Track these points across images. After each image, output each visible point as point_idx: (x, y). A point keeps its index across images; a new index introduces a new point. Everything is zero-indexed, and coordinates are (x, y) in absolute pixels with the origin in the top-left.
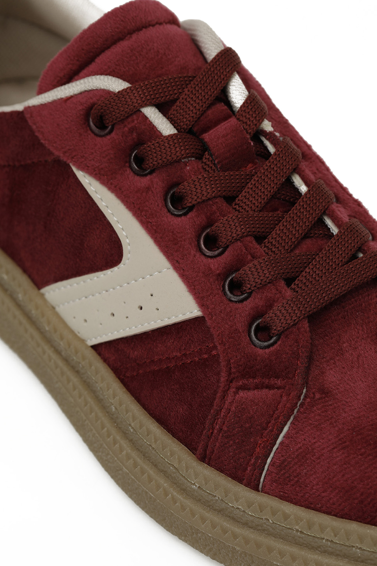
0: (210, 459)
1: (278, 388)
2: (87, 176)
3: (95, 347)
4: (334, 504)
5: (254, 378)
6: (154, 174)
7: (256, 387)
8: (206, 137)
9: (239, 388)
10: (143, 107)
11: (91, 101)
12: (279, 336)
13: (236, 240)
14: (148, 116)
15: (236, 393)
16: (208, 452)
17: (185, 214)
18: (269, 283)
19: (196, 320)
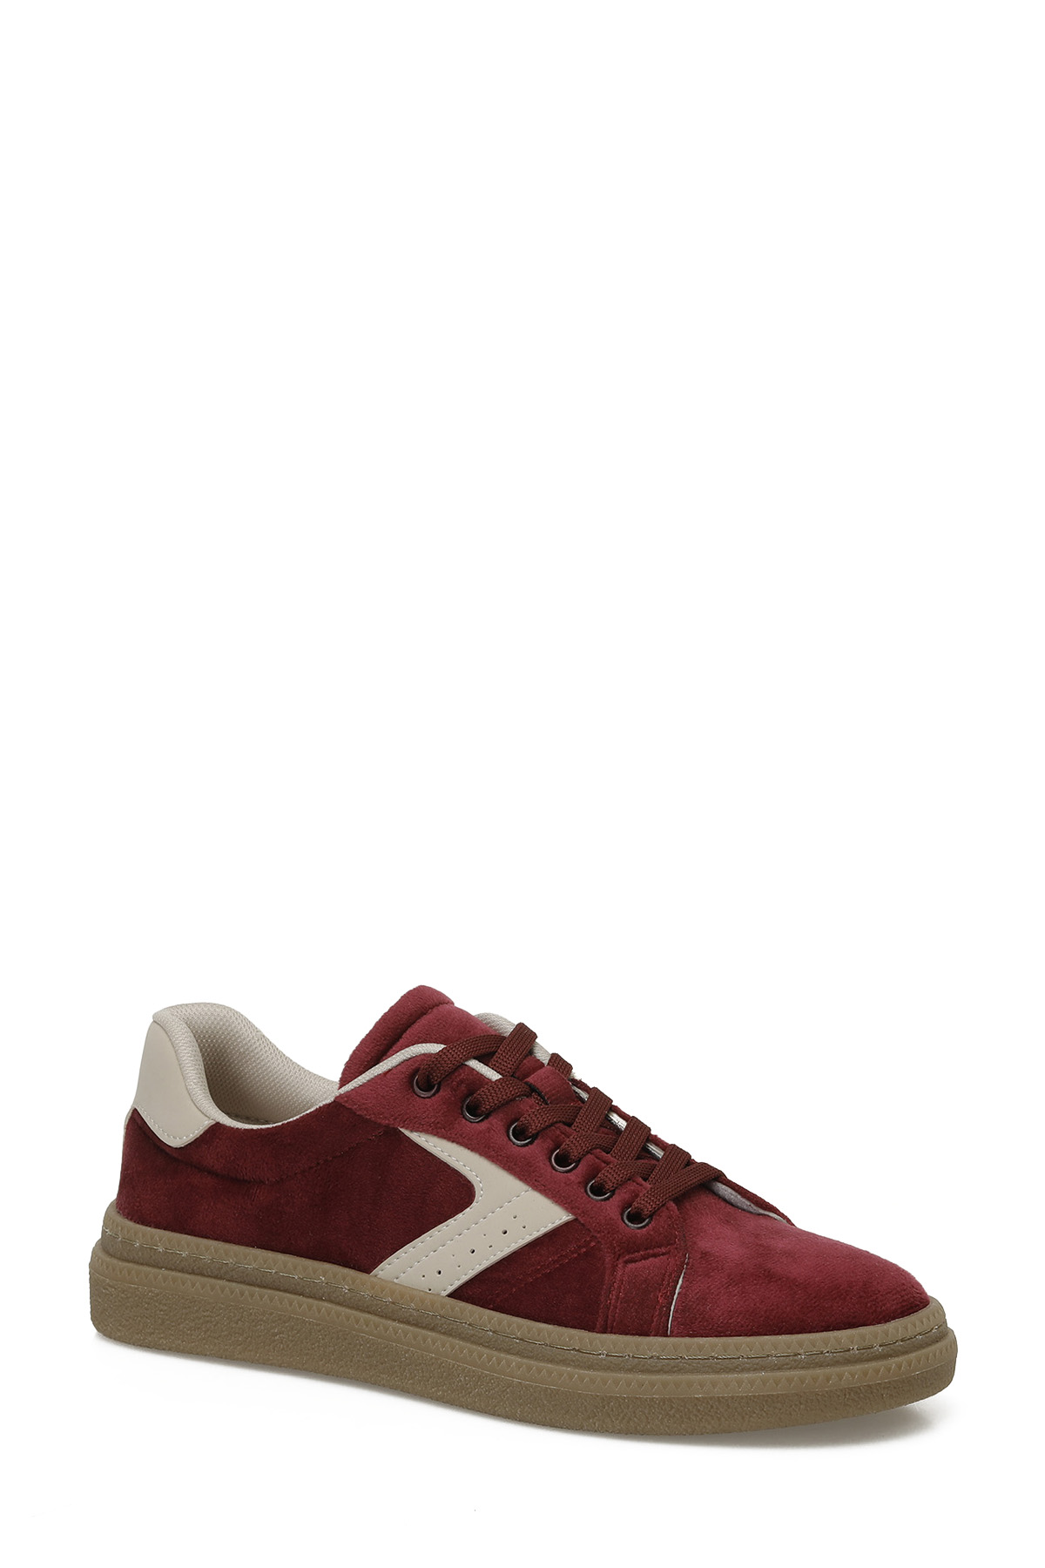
0: (612, 1328)
1: (663, 1254)
2: (421, 1135)
3: (451, 1295)
4: (742, 1326)
5: (638, 1252)
6: (491, 1118)
7: (645, 1258)
8: (530, 1079)
9: (626, 1262)
10: (466, 1060)
11: (413, 1067)
12: (651, 1216)
13: (588, 1152)
14: (475, 1067)
15: (624, 1267)
16: (609, 1322)
17: (530, 1143)
18: (629, 1180)
19: (567, 1224)
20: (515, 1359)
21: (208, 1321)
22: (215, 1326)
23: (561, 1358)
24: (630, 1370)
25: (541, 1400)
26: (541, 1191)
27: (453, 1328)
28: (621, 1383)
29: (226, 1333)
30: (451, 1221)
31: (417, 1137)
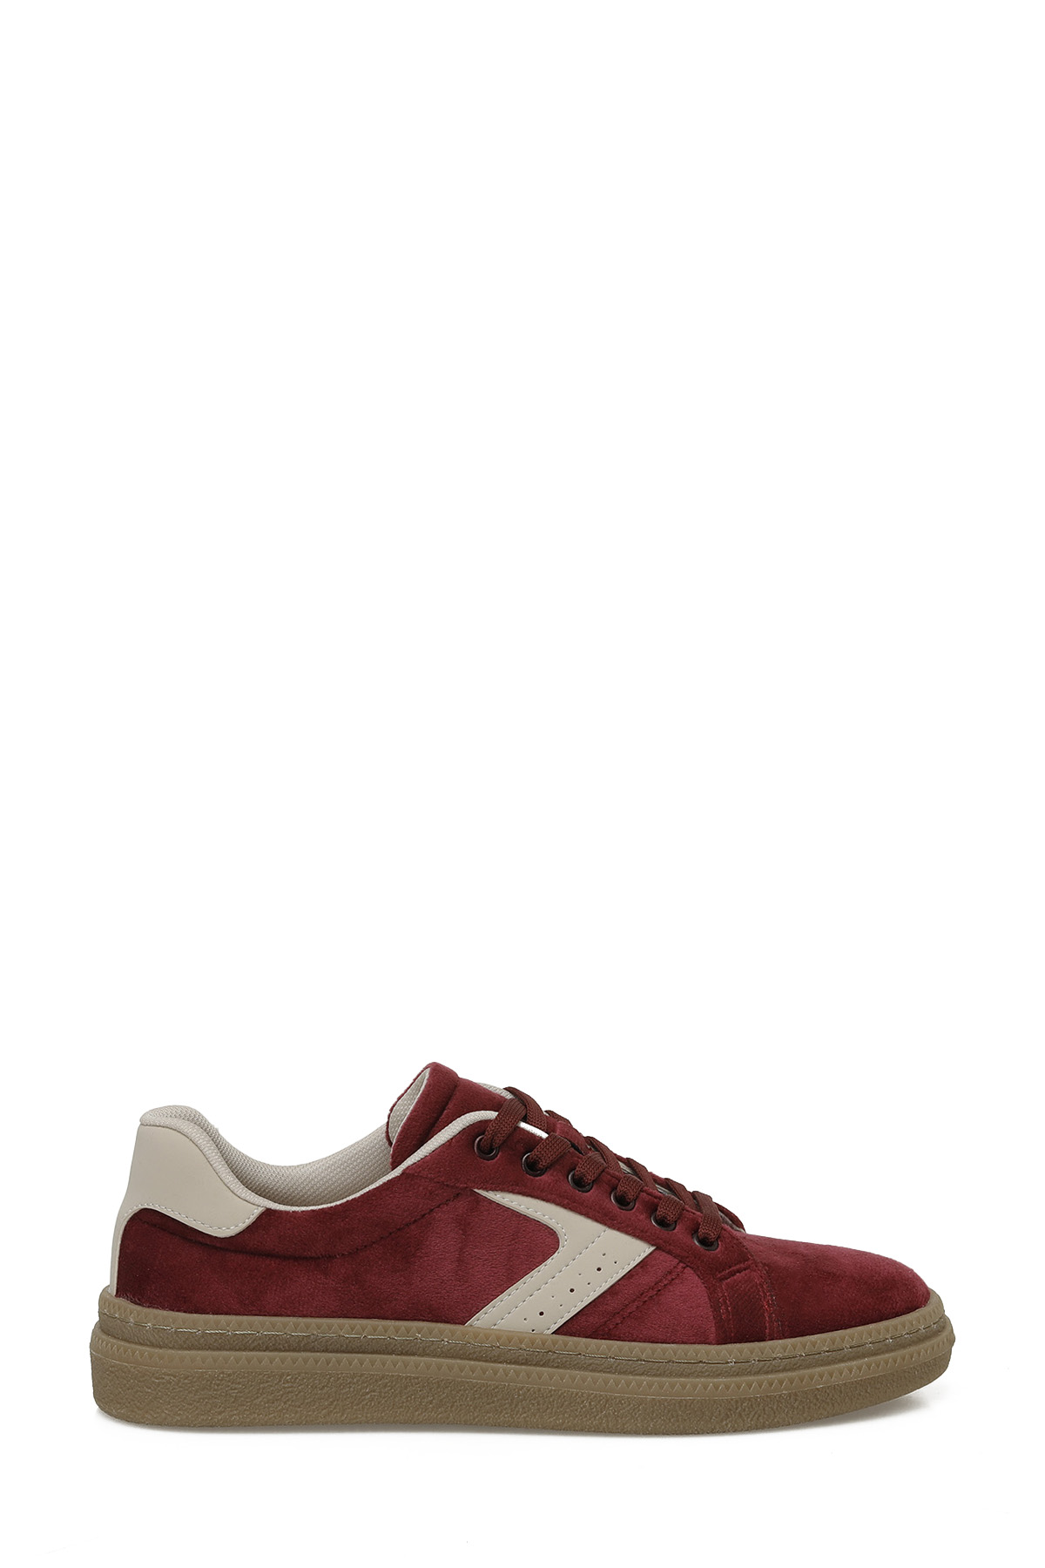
3: (557, 1332)
10: (518, 1123)
14: (525, 1129)
19: (651, 1256)
20: (645, 1379)
21: (289, 1392)
22: (297, 1395)
23: (689, 1371)
24: (758, 1373)
25: (676, 1411)
26: (619, 1229)
27: (566, 1362)
28: (752, 1385)
29: (309, 1400)
30: (542, 1267)
31: (491, 1195)
